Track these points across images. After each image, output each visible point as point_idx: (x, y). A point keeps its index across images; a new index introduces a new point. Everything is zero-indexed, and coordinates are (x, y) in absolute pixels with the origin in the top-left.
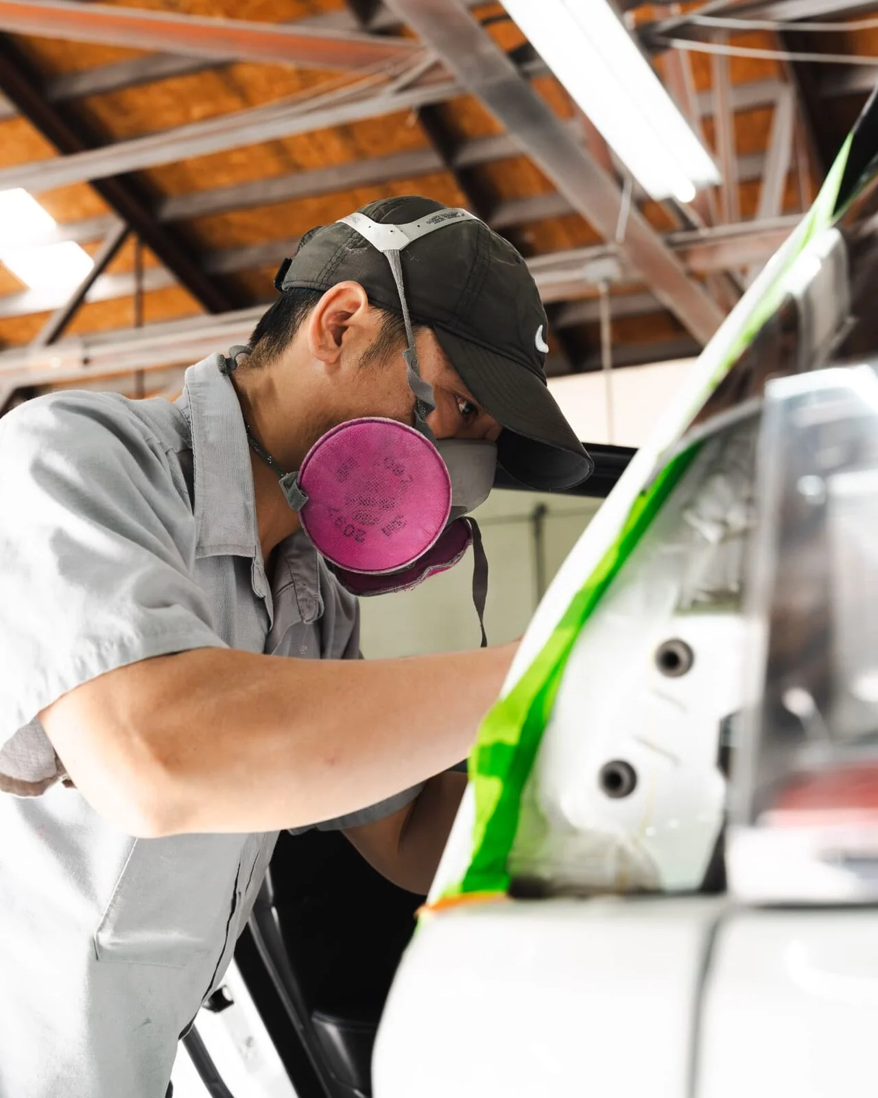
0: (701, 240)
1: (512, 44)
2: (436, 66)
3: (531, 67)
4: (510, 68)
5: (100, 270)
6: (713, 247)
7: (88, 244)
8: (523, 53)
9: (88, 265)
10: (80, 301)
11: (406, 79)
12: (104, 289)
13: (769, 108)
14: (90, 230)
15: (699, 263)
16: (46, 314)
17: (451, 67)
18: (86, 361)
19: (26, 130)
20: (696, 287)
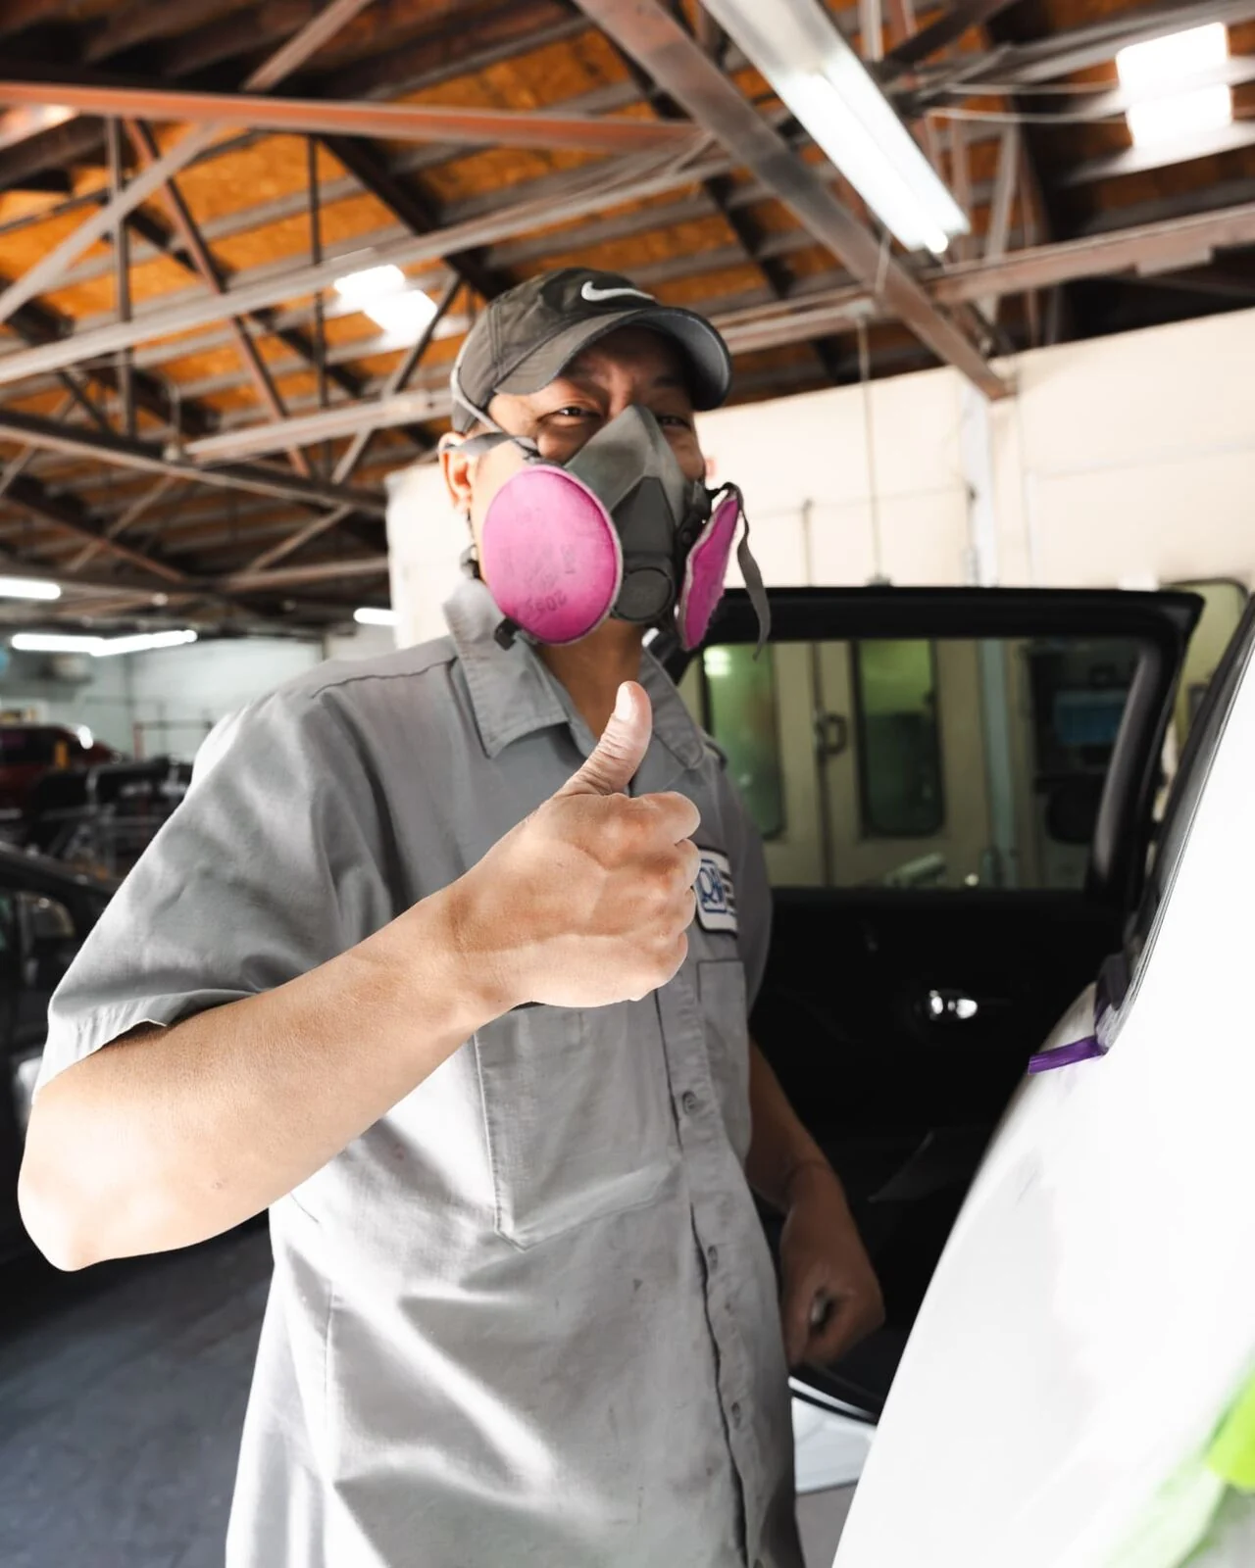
0: (944, 277)
1: (778, 118)
2: (713, 145)
3: (799, 140)
4: (779, 143)
5: (442, 312)
6: (956, 281)
7: (431, 292)
8: (792, 128)
9: (431, 308)
10: (428, 339)
11: (686, 157)
12: (446, 328)
13: (995, 142)
14: (431, 281)
15: (946, 296)
16: (400, 352)
17: (726, 145)
18: (431, 405)
19: (373, 203)
20: (940, 318)
